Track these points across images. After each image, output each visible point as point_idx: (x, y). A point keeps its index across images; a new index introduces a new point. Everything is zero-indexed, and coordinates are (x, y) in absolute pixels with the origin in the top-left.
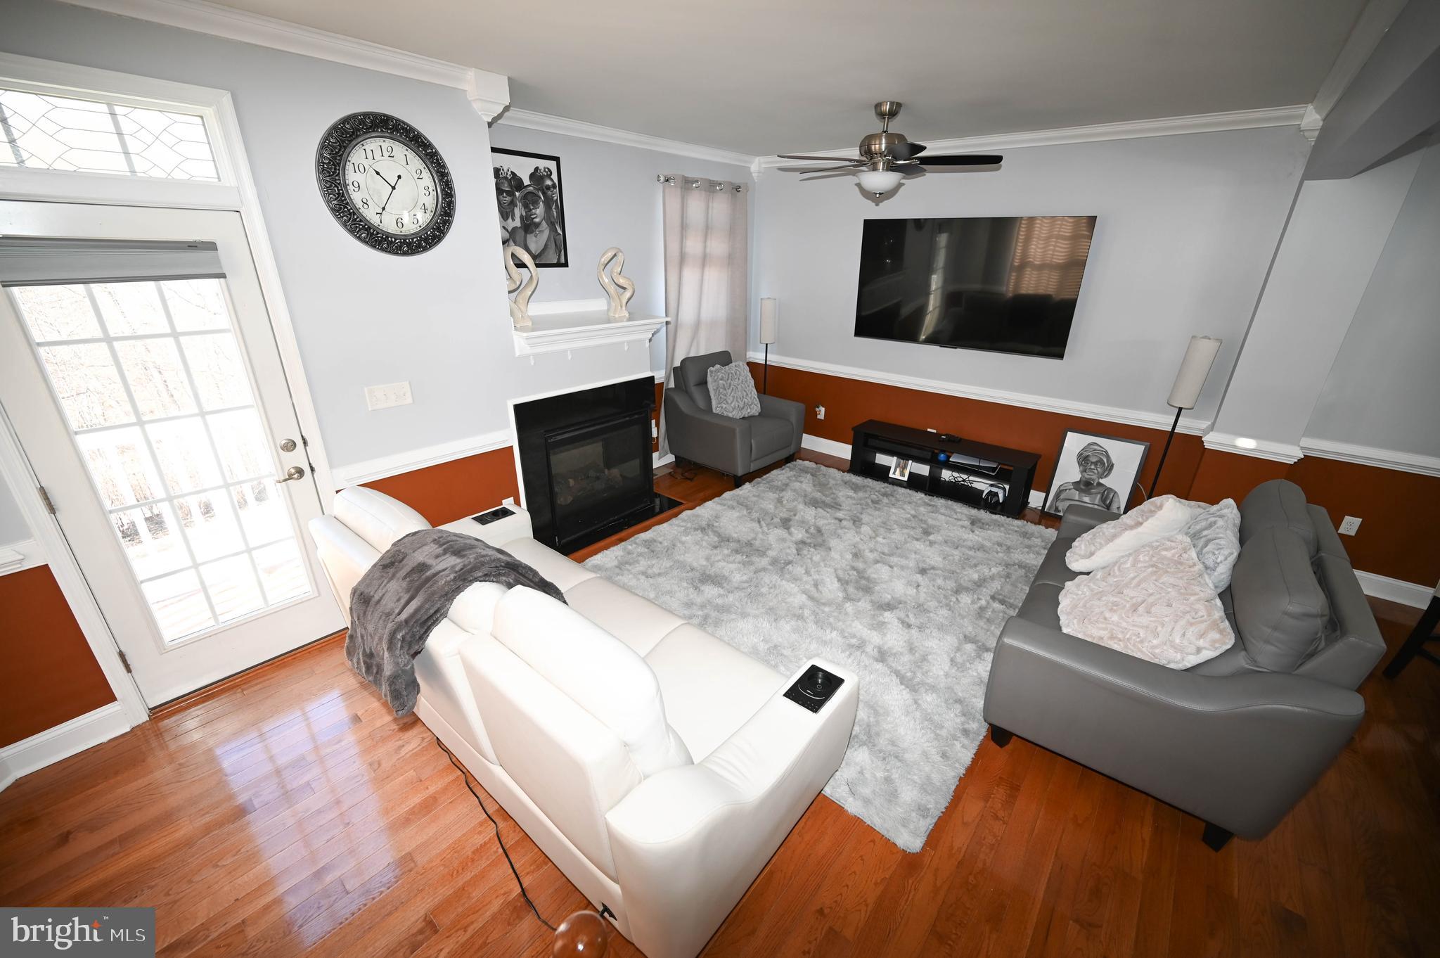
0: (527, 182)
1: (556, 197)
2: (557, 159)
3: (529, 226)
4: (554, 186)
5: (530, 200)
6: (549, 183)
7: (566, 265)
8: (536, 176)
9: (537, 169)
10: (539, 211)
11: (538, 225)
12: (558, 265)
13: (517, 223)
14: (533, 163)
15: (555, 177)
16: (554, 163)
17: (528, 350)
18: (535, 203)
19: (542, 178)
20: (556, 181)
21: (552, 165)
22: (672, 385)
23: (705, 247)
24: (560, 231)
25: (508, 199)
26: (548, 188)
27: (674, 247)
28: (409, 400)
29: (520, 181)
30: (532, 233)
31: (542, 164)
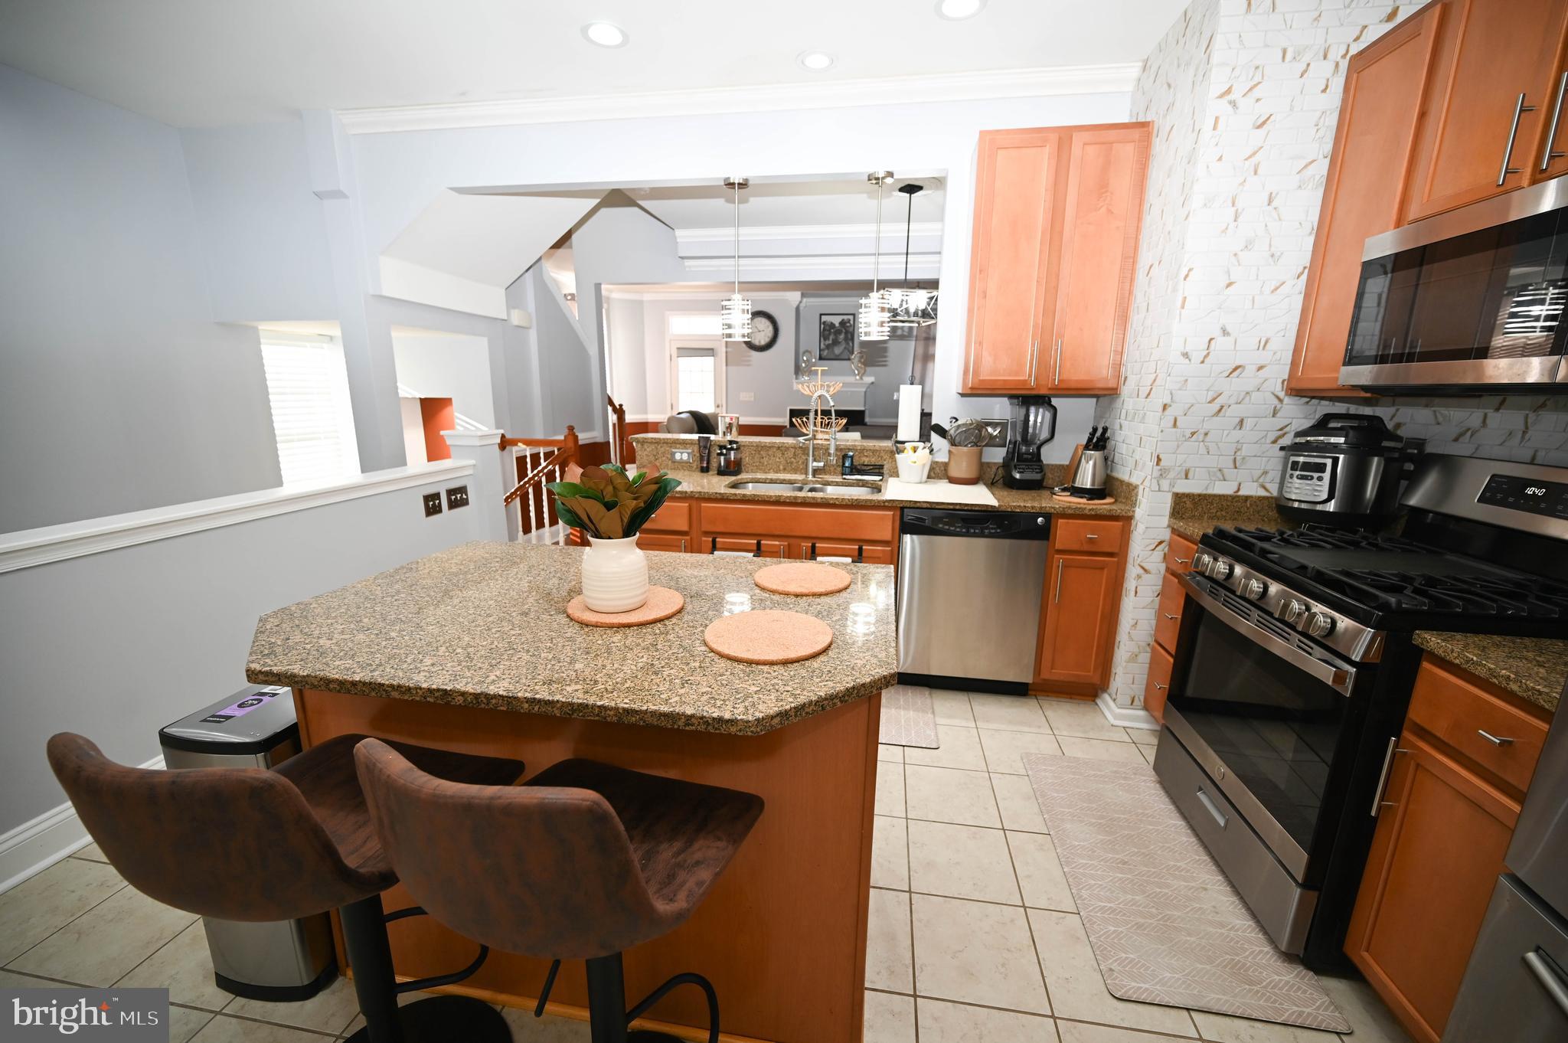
0: (837, 325)
1: (851, 329)
2: (854, 314)
3: (836, 343)
4: (851, 325)
5: (838, 332)
6: (848, 324)
7: (851, 359)
8: (842, 323)
9: (843, 320)
10: (842, 337)
11: (840, 343)
12: (848, 359)
13: (830, 342)
14: (842, 318)
15: (852, 322)
18: (841, 333)
19: (845, 323)
21: (851, 317)
24: (850, 345)
25: (828, 333)
26: (848, 327)
29: (834, 325)
30: (837, 346)
31: (845, 317)
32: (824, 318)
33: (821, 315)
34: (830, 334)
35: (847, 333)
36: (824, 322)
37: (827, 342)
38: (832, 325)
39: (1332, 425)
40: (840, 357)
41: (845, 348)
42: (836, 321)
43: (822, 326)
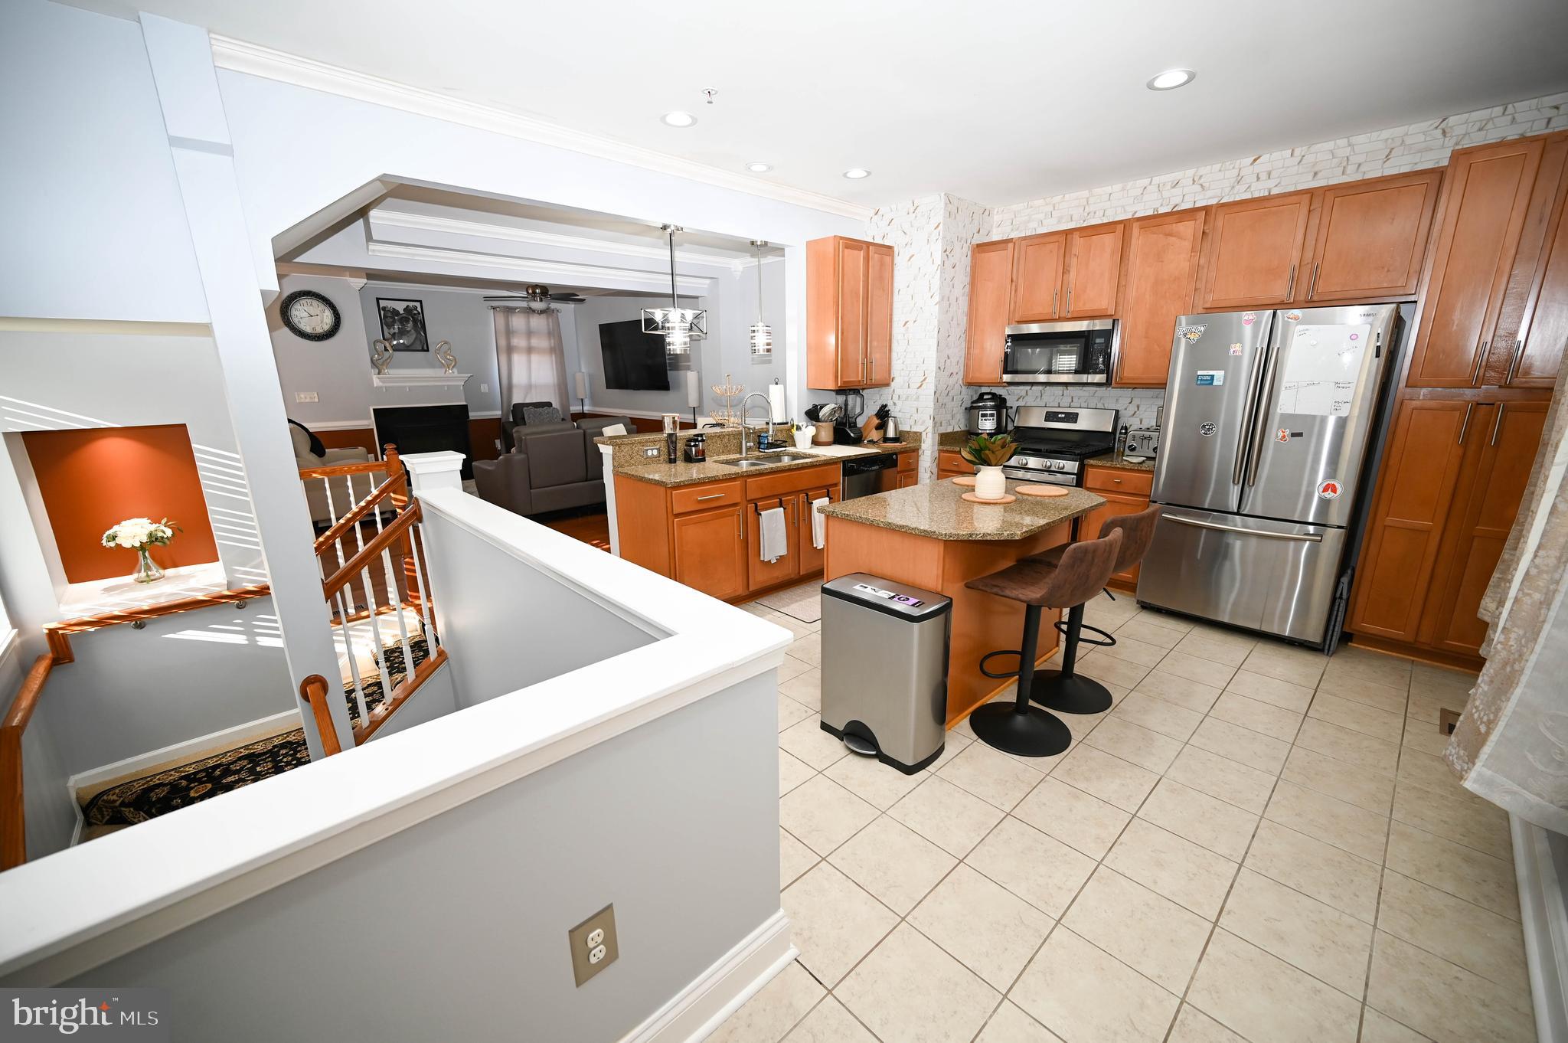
0: (402, 312)
1: (420, 317)
2: (421, 302)
3: (403, 332)
4: (419, 313)
5: (403, 320)
6: (416, 312)
7: (428, 350)
8: (407, 309)
9: (407, 306)
10: (410, 325)
11: (409, 331)
12: (423, 350)
13: (396, 331)
14: (406, 304)
15: (419, 309)
16: (419, 303)
17: (381, 384)
18: (407, 321)
19: (411, 310)
20: (420, 311)
21: (417, 304)
22: (511, 420)
23: (529, 343)
24: (423, 334)
25: (391, 320)
26: (415, 314)
27: (503, 342)
28: (316, 400)
29: (398, 312)
30: (405, 335)
31: (411, 304)
32: (383, 303)
33: (378, 299)
34: (394, 322)
35: (415, 321)
36: (384, 309)
37: (392, 331)
38: (395, 312)
39: (986, 397)
40: (411, 348)
41: (416, 338)
42: (400, 307)
43: (382, 312)
